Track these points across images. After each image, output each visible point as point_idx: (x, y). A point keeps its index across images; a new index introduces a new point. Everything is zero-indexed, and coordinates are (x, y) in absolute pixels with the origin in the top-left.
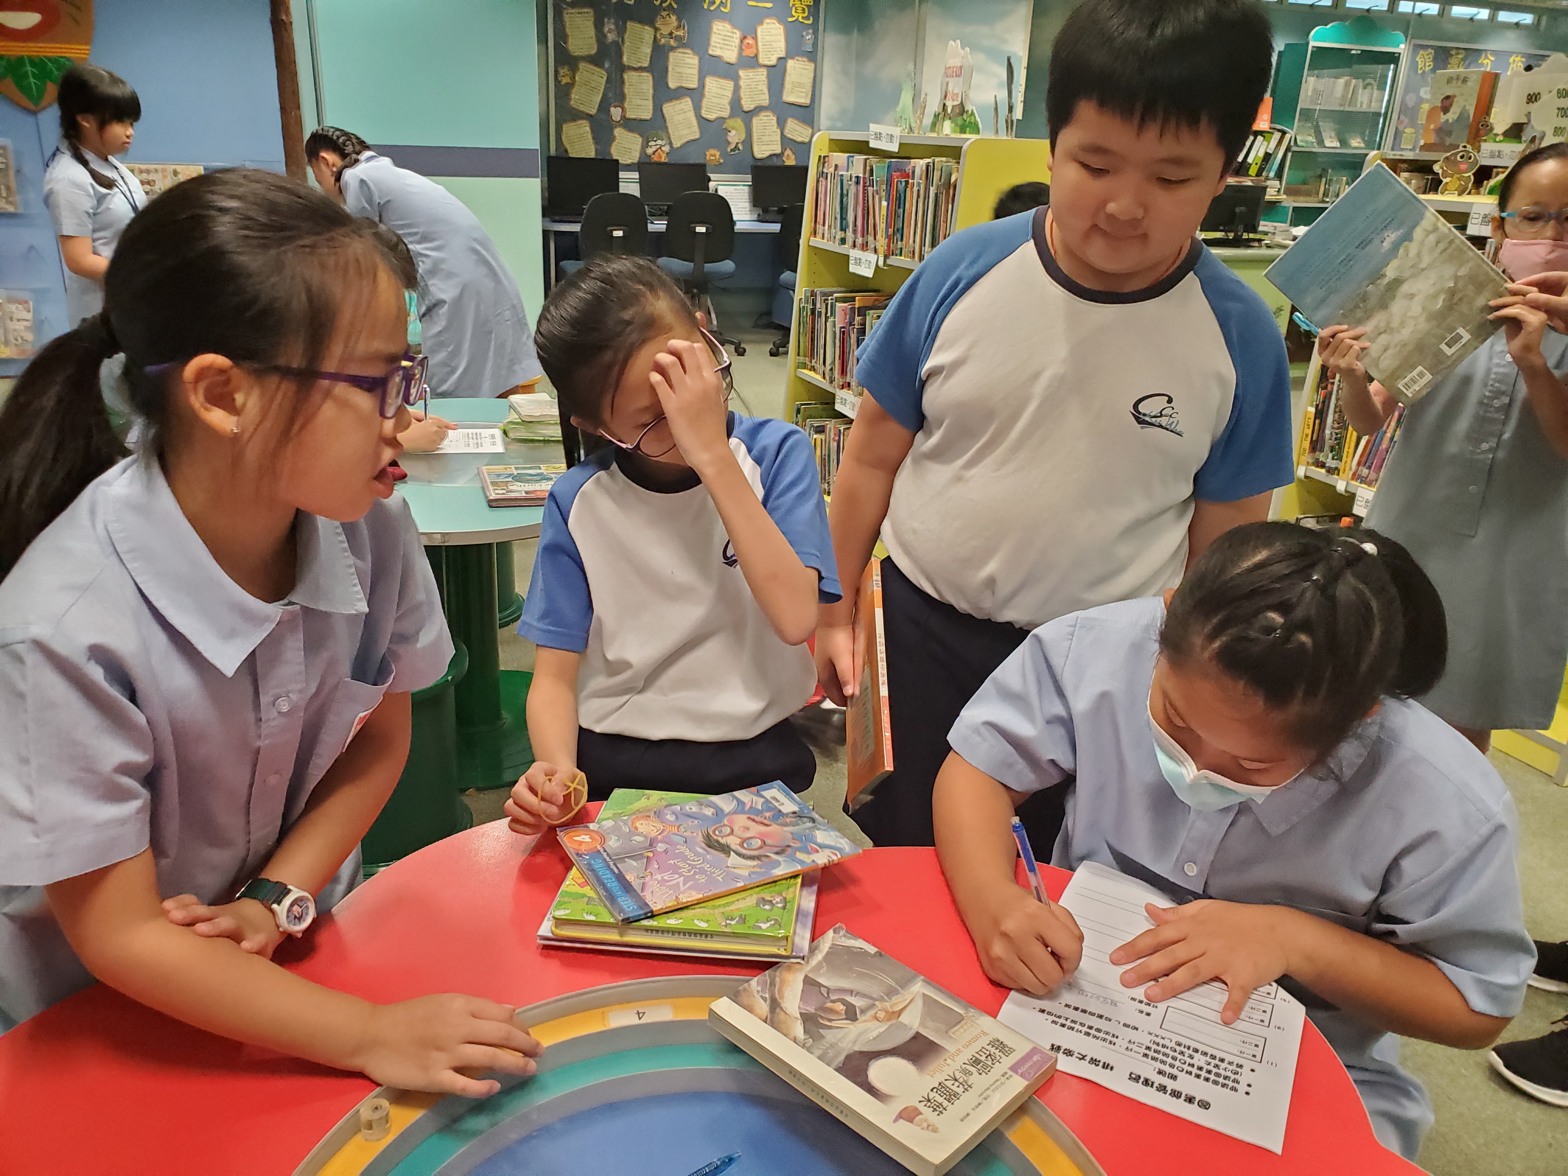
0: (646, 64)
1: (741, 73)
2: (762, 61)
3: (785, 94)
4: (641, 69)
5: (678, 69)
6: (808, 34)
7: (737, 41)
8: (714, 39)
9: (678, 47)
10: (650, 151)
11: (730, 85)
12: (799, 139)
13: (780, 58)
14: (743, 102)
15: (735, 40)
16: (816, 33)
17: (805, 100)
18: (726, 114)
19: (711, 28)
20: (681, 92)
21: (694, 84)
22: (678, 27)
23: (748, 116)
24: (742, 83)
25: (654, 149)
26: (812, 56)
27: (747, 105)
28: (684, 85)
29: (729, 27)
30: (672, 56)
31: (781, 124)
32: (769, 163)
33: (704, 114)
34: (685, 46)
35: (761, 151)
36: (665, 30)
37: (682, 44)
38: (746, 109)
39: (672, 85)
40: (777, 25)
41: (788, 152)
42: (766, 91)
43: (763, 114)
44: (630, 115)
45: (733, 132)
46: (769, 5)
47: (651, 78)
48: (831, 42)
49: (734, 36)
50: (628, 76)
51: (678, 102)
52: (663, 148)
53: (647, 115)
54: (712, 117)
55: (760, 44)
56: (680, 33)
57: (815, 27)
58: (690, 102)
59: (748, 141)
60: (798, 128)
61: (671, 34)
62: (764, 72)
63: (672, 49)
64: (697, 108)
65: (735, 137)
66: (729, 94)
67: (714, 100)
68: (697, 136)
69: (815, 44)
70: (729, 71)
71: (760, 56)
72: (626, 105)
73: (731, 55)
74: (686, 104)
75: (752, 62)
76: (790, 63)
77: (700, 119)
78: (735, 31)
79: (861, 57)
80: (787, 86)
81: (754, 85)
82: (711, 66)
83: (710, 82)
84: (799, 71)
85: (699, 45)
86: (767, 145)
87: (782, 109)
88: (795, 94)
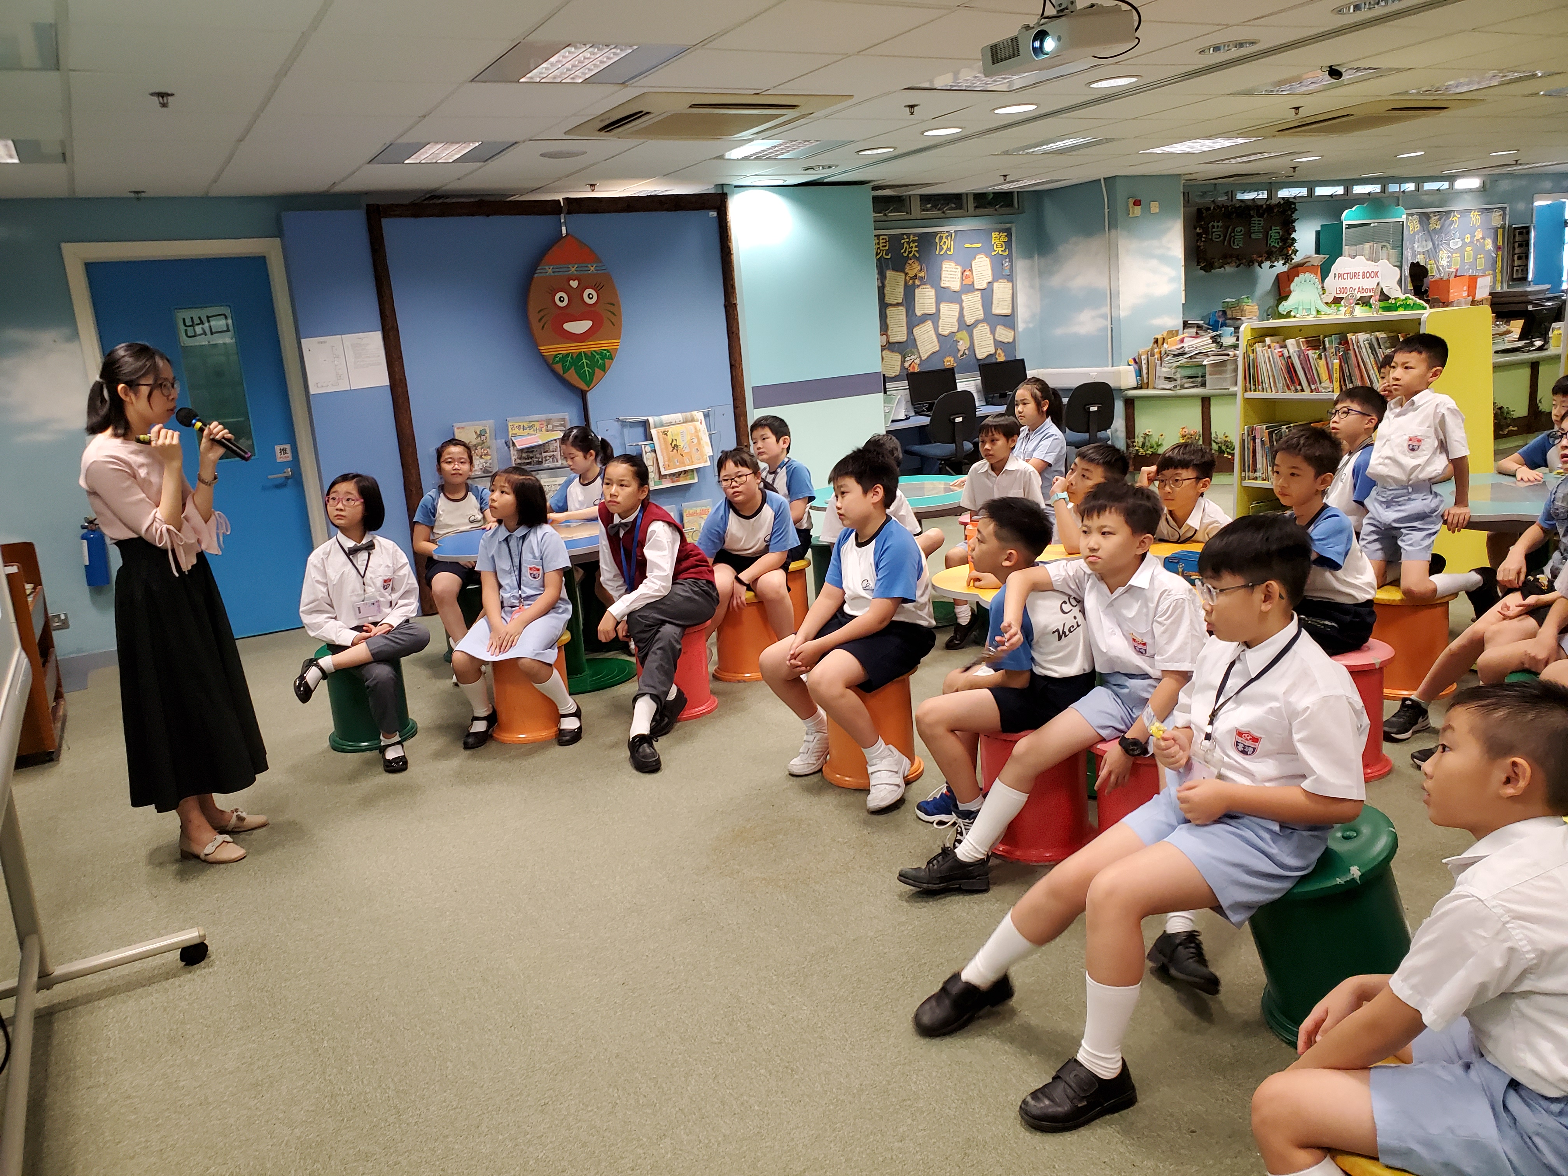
0: (900, 300)
1: (964, 297)
2: (976, 287)
3: (994, 308)
4: (898, 304)
5: (921, 301)
6: (1006, 262)
7: (959, 274)
8: (944, 275)
9: (920, 285)
10: (907, 365)
11: (956, 307)
12: (1006, 341)
13: (989, 283)
14: (966, 318)
15: (957, 273)
16: (1011, 261)
17: (1007, 311)
18: (955, 329)
19: (941, 267)
20: (925, 318)
21: (933, 311)
22: (921, 270)
23: (970, 328)
24: (964, 304)
25: (910, 362)
26: (1010, 278)
27: (969, 320)
28: (926, 312)
29: (953, 264)
30: (918, 291)
31: (993, 332)
32: (987, 362)
33: (941, 331)
34: (925, 284)
35: (982, 353)
36: (912, 274)
37: (924, 282)
38: (968, 324)
39: (919, 313)
40: (985, 258)
41: (999, 351)
42: (981, 308)
43: (980, 325)
44: (892, 340)
45: (961, 342)
46: (979, 245)
47: (904, 310)
48: (1021, 266)
49: (957, 271)
50: (889, 311)
51: (923, 325)
52: (915, 361)
53: (903, 338)
54: (946, 333)
55: (974, 274)
56: (922, 274)
57: (1010, 256)
58: (931, 324)
59: (972, 348)
60: (1004, 332)
61: (916, 276)
62: (978, 294)
63: (918, 286)
64: (936, 328)
65: (963, 346)
66: (957, 314)
67: (947, 320)
68: (938, 349)
69: (1011, 268)
70: (955, 297)
71: (975, 283)
72: (889, 333)
73: (955, 285)
74: (929, 325)
75: (969, 288)
76: (996, 285)
77: (939, 335)
78: (958, 267)
79: (1044, 273)
80: (995, 302)
81: (973, 305)
82: (943, 295)
83: (944, 307)
84: (1002, 290)
85: (935, 281)
86: (984, 348)
87: (993, 320)
88: (1001, 307)
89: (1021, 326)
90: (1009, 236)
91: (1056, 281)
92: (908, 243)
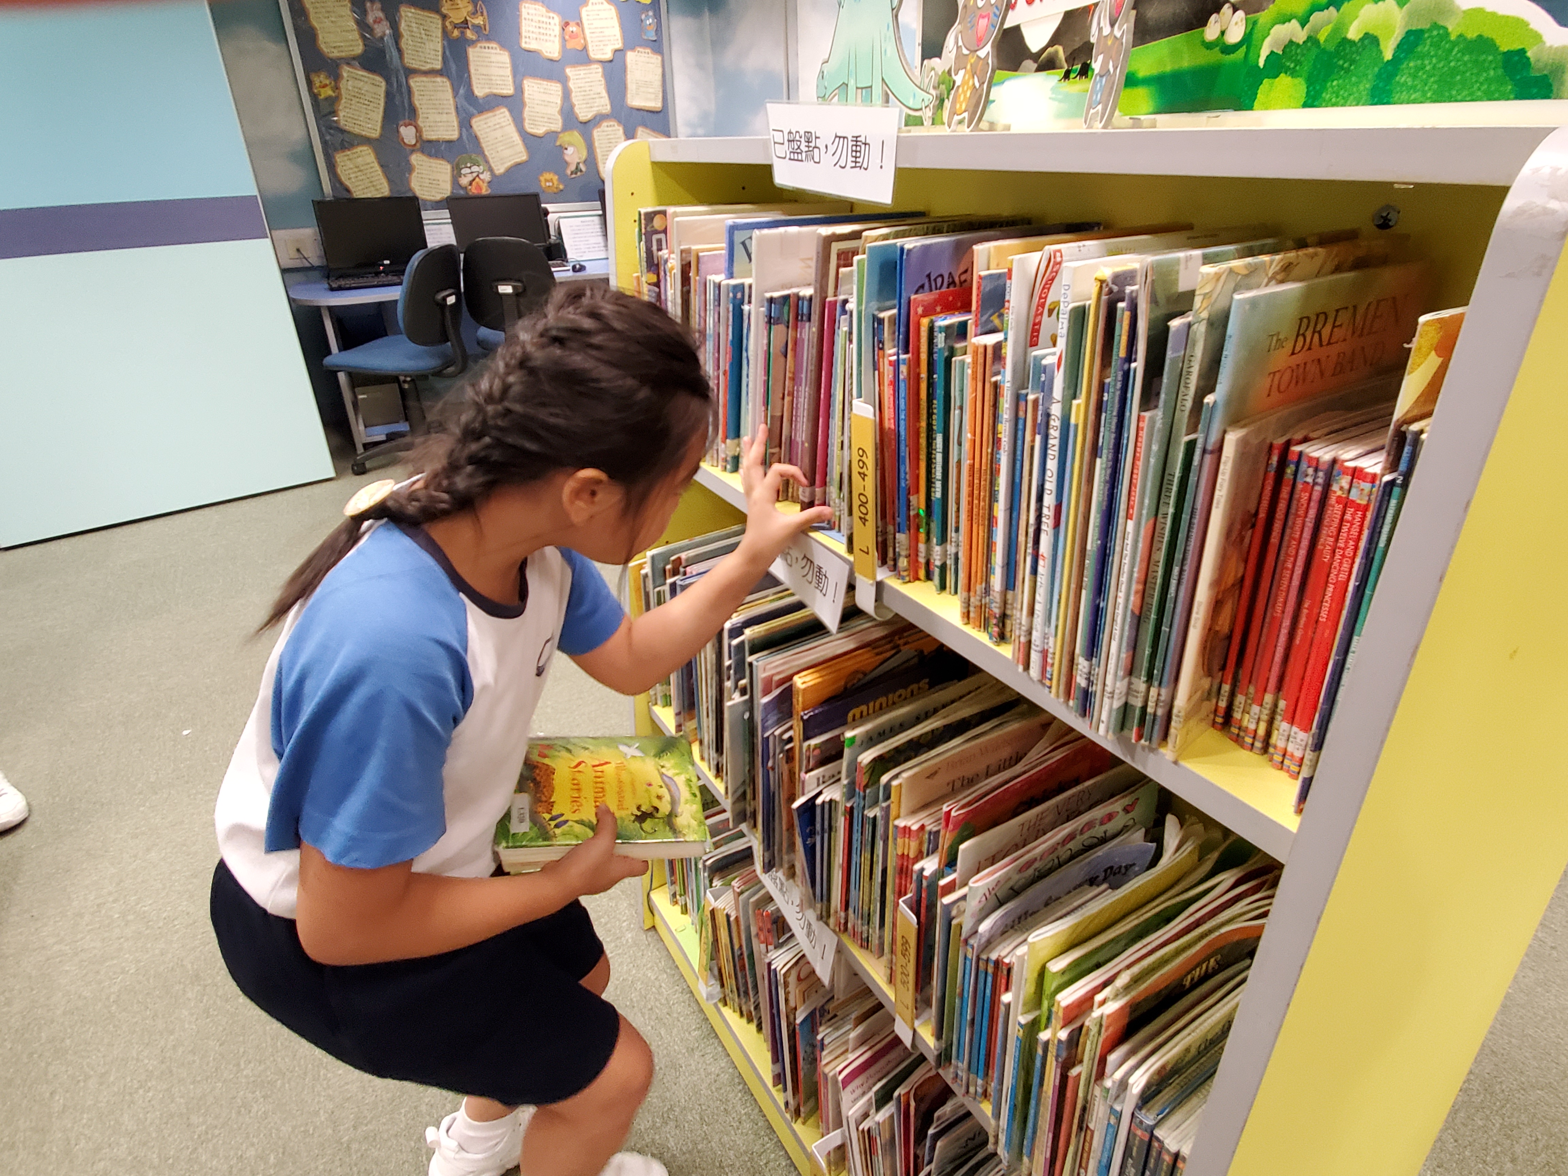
0: (438, 66)
1: (569, 71)
2: (594, 54)
3: (629, 96)
4: (432, 72)
5: (483, 70)
6: (647, 17)
7: (557, 30)
8: (526, 27)
9: (477, 41)
10: (464, 181)
11: (555, 89)
13: (616, 51)
14: (577, 110)
15: (552, 27)
16: (657, 16)
17: (655, 104)
18: (557, 126)
19: (519, 13)
20: (494, 102)
21: (509, 90)
22: (477, 14)
23: (586, 127)
24: (571, 85)
25: (470, 178)
26: (657, 46)
27: (584, 113)
28: (495, 91)
29: (543, 10)
30: (473, 53)
33: (529, 128)
34: (488, 39)
36: (457, 17)
37: (483, 35)
38: (582, 118)
39: (480, 91)
40: (607, 5)
42: (604, 94)
43: (605, 124)
44: (428, 135)
45: (570, 150)
47: (448, 84)
49: (551, 21)
50: (416, 83)
51: (491, 114)
52: (481, 176)
53: (453, 134)
54: (540, 131)
55: (587, 32)
57: (657, 7)
58: (507, 113)
59: (592, 160)
61: (466, 22)
62: (597, 69)
63: (473, 43)
64: (518, 121)
65: (574, 155)
66: (558, 100)
67: (538, 109)
68: (525, 158)
69: (658, 30)
70: (551, 70)
71: (590, 48)
72: (420, 122)
73: (551, 49)
74: (502, 116)
75: (580, 57)
76: (630, 56)
77: (525, 135)
78: (552, 15)
80: (631, 86)
81: (588, 87)
82: (528, 64)
83: (530, 85)
84: (642, 66)
85: (507, 37)
87: (629, 117)
88: (642, 96)
89: (683, 131)
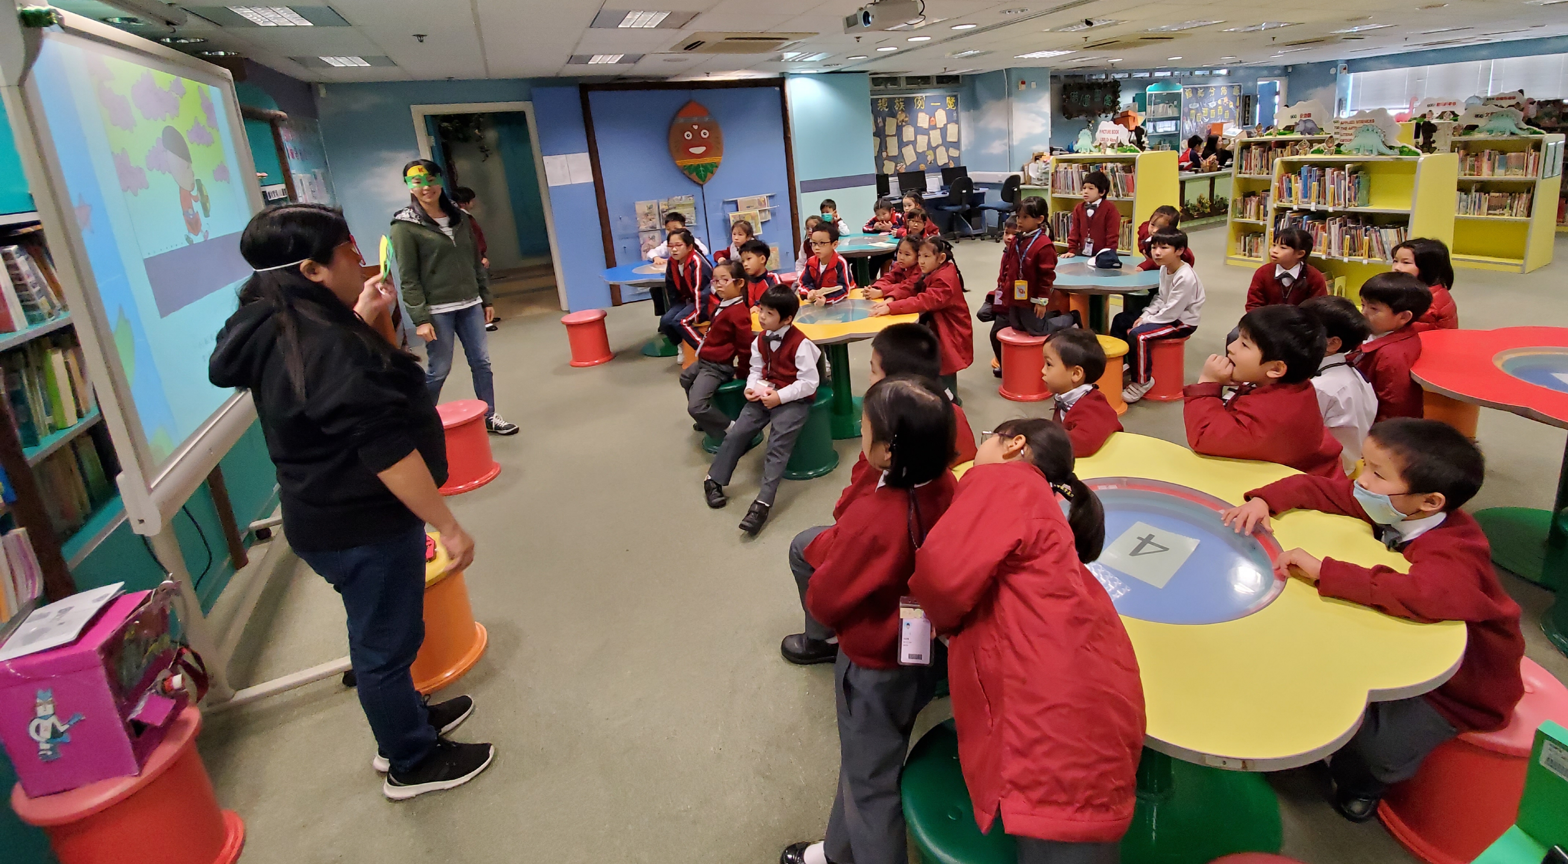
0: (894, 133)
1: (931, 132)
2: (938, 126)
3: (948, 138)
4: (893, 136)
5: (906, 134)
6: (954, 114)
7: (928, 119)
8: (919, 120)
9: (906, 125)
10: (898, 168)
11: (926, 137)
12: (955, 156)
13: (945, 124)
14: (932, 144)
15: (926, 119)
16: (957, 113)
17: (956, 140)
18: (926, 149)
19: (918, 116)
20: (908, 143)
21: (913, 139)
22: (906, 117)
23: (934, 149)
24: (931, 136)
25: (900, 167)
26: (957, 122)
27: (934, 145)
28: (909, 140)
29: (924, 114)
30: (904, 129)
31: (947, 151)
32: (944, 167)
33: (918, 151)
34: (908, 125)
35: (941, 163)
36: (901, 119)
37: (907, 123)
39: (905, 140)
40: (943, 111)
41: (952, 161)
42: (940, 138)
43: (940, 147)
44: (890, 155)
45: (929, 156)
46: (939, 104)
47: (896, 139)
48: (963, 116)
50: (888, 139)
51: (907, 147)
52: (904, 166)
53: (896, 154)
54: (920, 151)
55: (937, 120)
56: (907, 119)
57: (957, 109)
59: (935, 159)
60: (954, 151)
61: (903, 120)
62: (939, 130)
63: (904, 126)
64: (915, 148)
65: (930, 158)
66: (927, 141)
67: (921, 144)
68: (916, 160)
69: (957, 116)
70: (926, 132)
71: (937, 124)
72: (888, 151)
73: (926, 125)
74: (911, 146)
75: (934, 127)
77: (916, 153)
78: (927, 116)
79: (976, 120)
80: (948, 135)
81: (936, 137)
82: (919, 131)
83: (919, 137)
84: (952, 129)
85: (914, 123)
86: (942, 160)
87: (948, 145)
88: (952, 137)
89: (963, 148)
90: (956, 99)
91: (982, 124)
92: (899, 103)
